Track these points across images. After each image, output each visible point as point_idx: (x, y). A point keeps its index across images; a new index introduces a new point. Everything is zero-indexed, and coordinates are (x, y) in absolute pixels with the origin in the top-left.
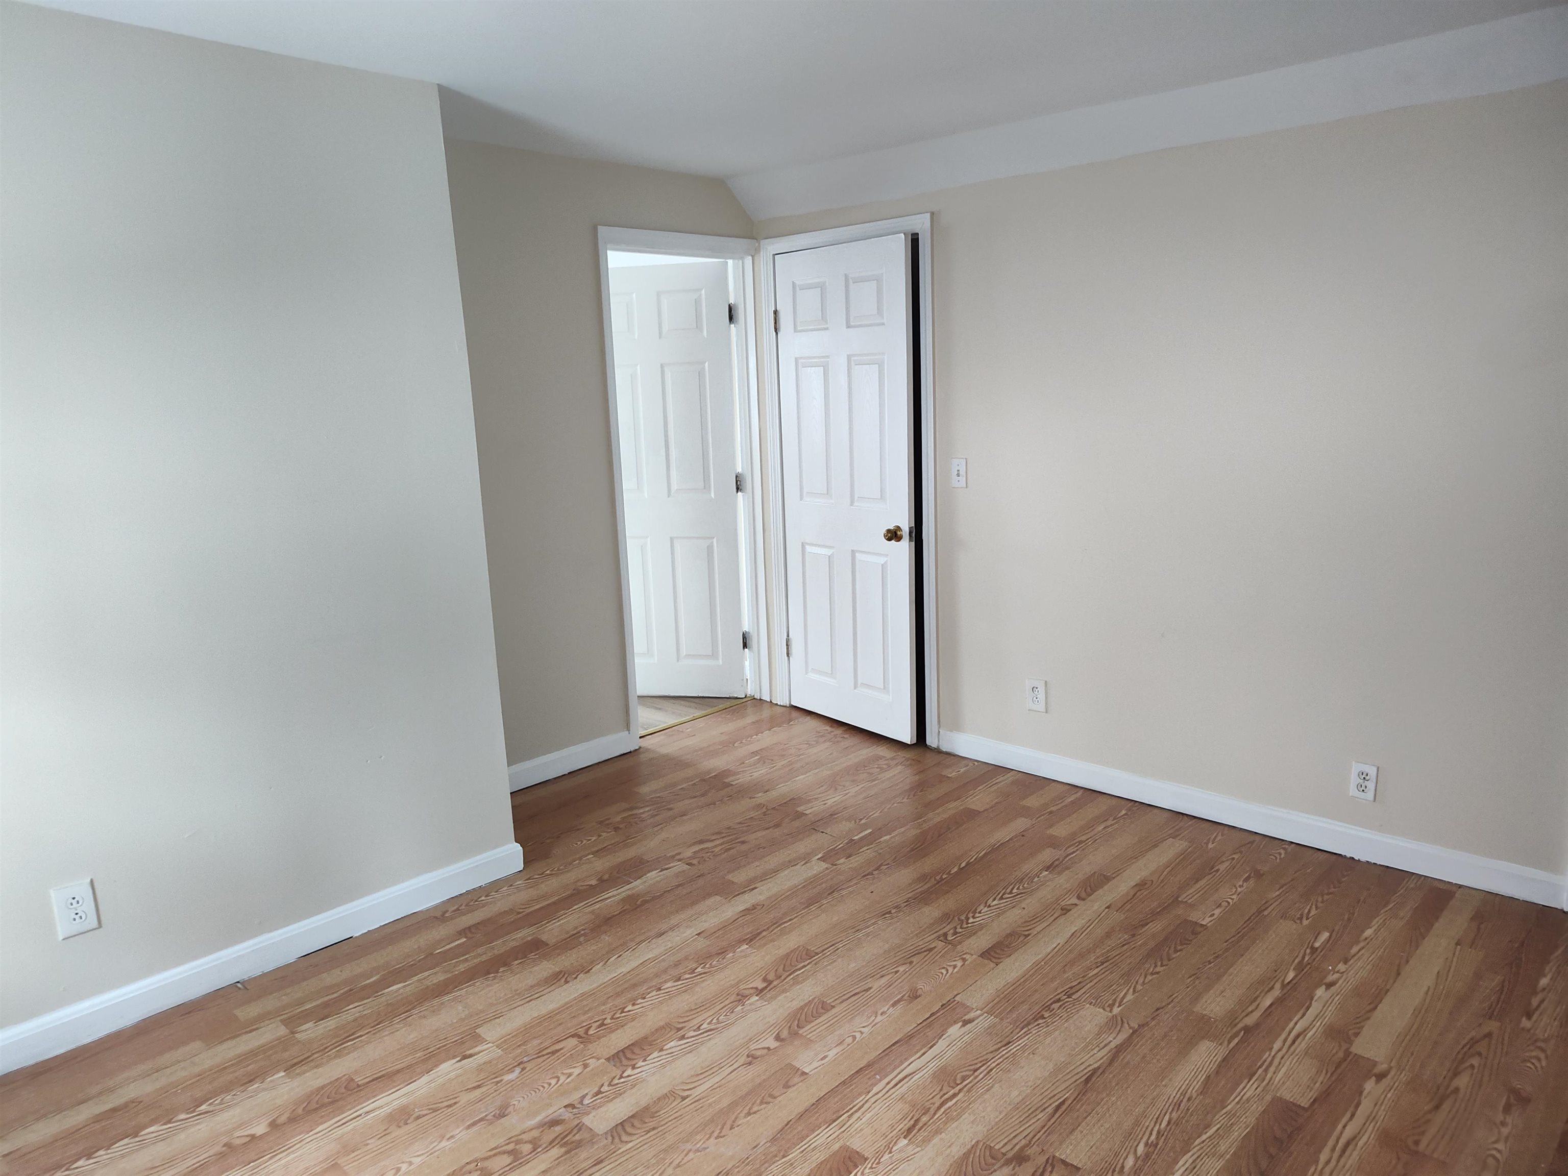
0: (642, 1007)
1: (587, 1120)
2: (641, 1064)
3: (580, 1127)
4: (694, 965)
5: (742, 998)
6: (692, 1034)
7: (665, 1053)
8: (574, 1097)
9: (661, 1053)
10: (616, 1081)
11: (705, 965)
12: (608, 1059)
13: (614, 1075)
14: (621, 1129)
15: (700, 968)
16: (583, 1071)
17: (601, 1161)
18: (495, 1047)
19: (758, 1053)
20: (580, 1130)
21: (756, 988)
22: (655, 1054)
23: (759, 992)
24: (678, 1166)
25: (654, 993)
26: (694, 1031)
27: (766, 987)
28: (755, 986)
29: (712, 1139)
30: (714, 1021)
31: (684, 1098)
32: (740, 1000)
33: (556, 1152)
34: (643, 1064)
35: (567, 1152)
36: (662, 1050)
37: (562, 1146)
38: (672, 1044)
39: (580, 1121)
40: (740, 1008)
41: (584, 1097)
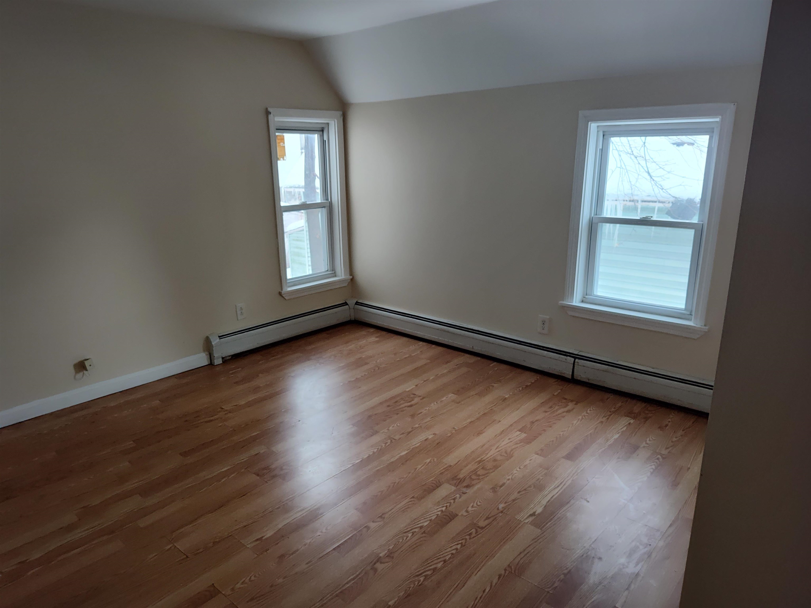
0: (451, 547)
1: (453, 488)
2: (439, 513)
3: (456, 485)
4: (426, 583)
5: (390, 555)
6: (416, 530)
7: (429, 519)
8: (464, 497)
9: (431, 518)
10: (448, 504)
11: (418, 583)
12: (457, 515)
13: (450, 507)
14: (437, 485)
15: (422, 581)
16: (467, 509)
17: (441, 474)
18: (522, 520)
19: (379, 519)
20: (455, 484)
21: (381, 563)
22: (433, 518)
23: (379, 560)
24: (409, 473)
25: (447, 558)
26: (415, 532)
27: (375, 564)
28: (382, 564)
29: (397, 482)
30: (405, 538)
31: (413, 497)
32: (391, 553)
33: (461, 476)
34: (438, 513)
35: (456, 476)
36: (430, 520)
37: (460, 478)
38: (426, 524)
39: (458, 487)
40: (391, 547)
41: (460, 498)
